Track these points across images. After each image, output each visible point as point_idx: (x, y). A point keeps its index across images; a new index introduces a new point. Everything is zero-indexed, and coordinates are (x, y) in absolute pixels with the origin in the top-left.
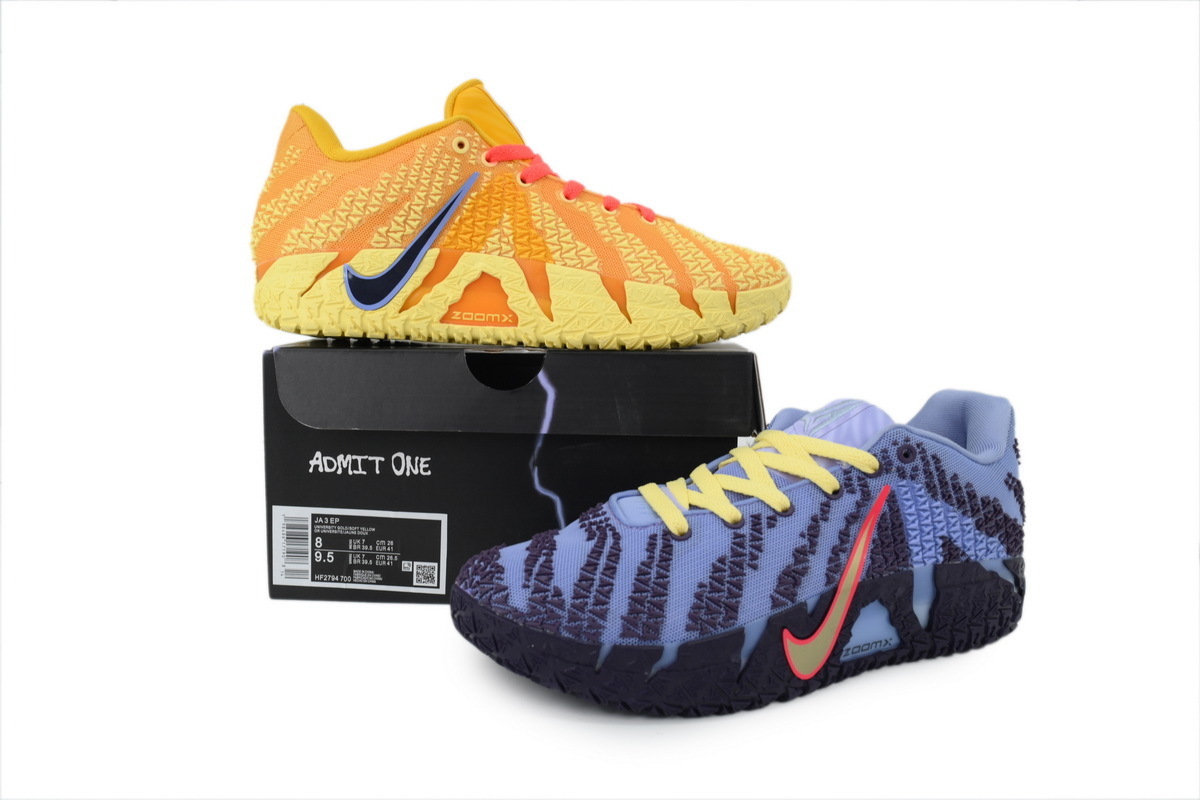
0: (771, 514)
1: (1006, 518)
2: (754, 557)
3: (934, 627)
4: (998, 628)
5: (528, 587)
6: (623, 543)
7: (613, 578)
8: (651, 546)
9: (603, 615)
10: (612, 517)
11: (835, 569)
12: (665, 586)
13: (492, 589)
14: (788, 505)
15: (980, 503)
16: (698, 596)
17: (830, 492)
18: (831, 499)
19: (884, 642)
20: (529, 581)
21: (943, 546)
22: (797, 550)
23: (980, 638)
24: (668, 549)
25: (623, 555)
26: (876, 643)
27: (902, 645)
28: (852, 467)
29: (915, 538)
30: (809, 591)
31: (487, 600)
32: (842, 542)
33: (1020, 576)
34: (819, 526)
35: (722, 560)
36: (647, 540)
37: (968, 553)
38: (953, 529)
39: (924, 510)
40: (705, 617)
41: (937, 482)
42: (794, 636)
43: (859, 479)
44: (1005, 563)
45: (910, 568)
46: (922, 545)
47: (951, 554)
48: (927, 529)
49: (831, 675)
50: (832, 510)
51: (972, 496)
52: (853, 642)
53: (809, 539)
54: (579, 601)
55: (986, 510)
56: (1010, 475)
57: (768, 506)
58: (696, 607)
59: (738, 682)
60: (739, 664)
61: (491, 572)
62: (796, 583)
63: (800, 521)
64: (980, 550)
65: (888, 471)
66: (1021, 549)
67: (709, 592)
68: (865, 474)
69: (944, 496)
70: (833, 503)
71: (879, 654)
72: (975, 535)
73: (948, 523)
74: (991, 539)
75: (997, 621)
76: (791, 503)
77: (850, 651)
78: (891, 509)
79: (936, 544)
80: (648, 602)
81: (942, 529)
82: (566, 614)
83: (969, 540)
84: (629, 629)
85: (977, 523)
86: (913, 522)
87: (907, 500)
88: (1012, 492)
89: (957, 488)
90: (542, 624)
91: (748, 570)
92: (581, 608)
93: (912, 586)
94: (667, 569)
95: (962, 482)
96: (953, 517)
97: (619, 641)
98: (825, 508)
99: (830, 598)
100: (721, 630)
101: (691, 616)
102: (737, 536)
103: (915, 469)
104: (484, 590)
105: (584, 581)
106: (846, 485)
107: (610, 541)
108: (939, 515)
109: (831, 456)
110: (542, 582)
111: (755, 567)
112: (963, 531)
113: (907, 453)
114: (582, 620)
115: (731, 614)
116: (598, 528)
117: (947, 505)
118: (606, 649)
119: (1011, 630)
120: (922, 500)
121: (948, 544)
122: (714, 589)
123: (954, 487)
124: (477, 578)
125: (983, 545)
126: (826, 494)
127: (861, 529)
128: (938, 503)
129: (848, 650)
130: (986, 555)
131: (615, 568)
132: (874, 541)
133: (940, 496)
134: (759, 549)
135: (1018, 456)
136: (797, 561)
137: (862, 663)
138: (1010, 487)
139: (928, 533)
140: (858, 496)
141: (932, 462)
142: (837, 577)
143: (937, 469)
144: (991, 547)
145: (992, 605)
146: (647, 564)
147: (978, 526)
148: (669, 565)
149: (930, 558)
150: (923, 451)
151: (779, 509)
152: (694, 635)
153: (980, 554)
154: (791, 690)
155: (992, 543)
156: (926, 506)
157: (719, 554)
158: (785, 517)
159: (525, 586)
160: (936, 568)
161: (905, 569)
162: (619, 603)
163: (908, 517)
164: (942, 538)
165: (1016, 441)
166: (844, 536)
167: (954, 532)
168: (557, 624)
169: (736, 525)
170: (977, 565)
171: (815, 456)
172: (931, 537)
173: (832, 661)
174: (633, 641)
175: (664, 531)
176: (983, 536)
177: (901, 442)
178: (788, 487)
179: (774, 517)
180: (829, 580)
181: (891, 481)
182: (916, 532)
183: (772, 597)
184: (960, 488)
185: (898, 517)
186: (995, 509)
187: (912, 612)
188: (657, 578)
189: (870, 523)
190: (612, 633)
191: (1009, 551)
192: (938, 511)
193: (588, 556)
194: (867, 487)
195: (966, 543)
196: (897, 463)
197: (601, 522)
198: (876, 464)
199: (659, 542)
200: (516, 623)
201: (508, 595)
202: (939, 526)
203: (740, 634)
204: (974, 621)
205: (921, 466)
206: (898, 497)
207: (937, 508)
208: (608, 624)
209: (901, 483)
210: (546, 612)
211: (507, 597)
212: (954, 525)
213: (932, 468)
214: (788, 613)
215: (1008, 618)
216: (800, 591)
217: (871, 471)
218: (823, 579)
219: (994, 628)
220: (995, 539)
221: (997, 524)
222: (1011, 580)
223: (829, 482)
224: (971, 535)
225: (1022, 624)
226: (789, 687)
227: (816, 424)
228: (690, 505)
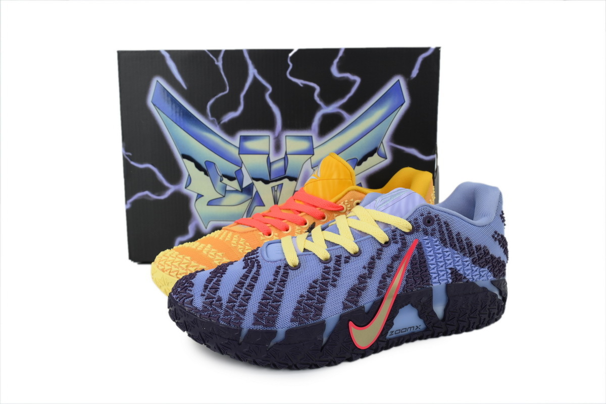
0: (347, 255)
1: (493, 257)
2: (335, 280)
3: (447, 319)
4: (487, 319)
5: (204, 295)
6: (261, 271)
7: (251, 291)
8: (277, 273)
9: (243, 313)
10: (260, 255)
11: (383, 286)
12: (281, 296)
13: (185, 296)
14: (357, 250)
15: (475, 249)
16: (299, 302)
17: (383, 243)
18: (383, 247)
19: (415, 328)
20: (205, 292)
21: (451, 273)
22: (360, 276)
23: (476, 325)
24: (286, 274)
25: (260, 278)
26: (411, 328)
27: (427, 329)
28: (397, 228)
29: (434, 269)
30: (367, 300)
31: (182, 302)
32: (389, 271)
33: (502, 289)
34: (375, 263)
35: (315, 282)
36: (275, 269)
37: (467, 277)
38: (457, 264)
39: (439, 253)
40: (302, 314)
41: (447, 237)
42: (356, 325)
43: (401, 235)
44: (492, 282)
45: (431, 286)
46: (438, 273)
47: (457, 278)
48: (441, 264)
49: (380, 347)
50: (384, 253)
51: (470, 245)
52: (394, 328)
53: (368, 270)
54: (231, 304)
55: (479, 253)
56: (496, 232)
57: (346, 250)
58: (297, 309)
59: (321, 351)
60: (322, 341)
61: (186, 286)
62: (359, 295)
63: (364, 260)
64: (476, 275)
65: (417, 231)
66: (504, 274)
67: (306, 300)
68: (404, 232)
69: (451, 245)
70: (385, 249)
71: (413, 334)
72: (472, 267)
73: (454, 260)
74: (482, 269)
75: (487, 315)
76: (359, 249)
77: (394, 333)
78: (419, 253)
79: (447, 273)
80: (270, 305)
81: (450, 264)
82: (223, 312)
83: (468, 270)
84: (258, 321)
85: (473, 260)
86: (432, 260)
87: (429, 247)
88: (497, 242)
89: (460, 240)
90: (209, 316)
91: (330, 288)
92: (232, 308)
93: (432, 296)
94: (283, 286)
95: (463, 237)
96: (457, 257)
97: (252, 327)
98: (380, 252)
99: (379, 304)
100: (311, 322)
101: (294, 314)
102: (326, 268)
103: (434, 230)
104: (181, 297)
105: (236, 292)
106: (393, 239)
107: (255, 269)
108: (448, 256)
109: (386, 222)
110: (212, 293)
111: (334, 286)
112: (464, 265)
113: (429, 220)
114: (231, 315)
115: (319, 312)
116: (251, 261)
117: (454, 251)
118: (245, 331)
119: (496, 320)
120: (438, 247)
121: (454, 273)
122: (309, 299)
123: (458, 240)
124: (179, 289)
125: (477, 273)
126: (381, 244)
127: (400, 265)
128: (448, 249)
129: (392, 332)
130: (479, 278)
131: (254, 285)
132: (408, 271)
133: (449, 245)
134: (338, 275)
135: (504, 221)
136: (360, 283)
137: (402, 339)
138: (496, 239)
139: (442, 266)
140: (399, 245)
141: (444, 226)
142: (384, 291)
143: (447, 230)
144: (483, 274)
145: (483, 307)
146: (273, 284)
147: (474, 262)
148: (285, 284)
149: (443, 280)
150: (439, 220)
151: (352, 252)
152: (295, 325)
153: (475, 278)
154: (354, 355)
155: (483, 271)
156: (440, 251)
157: (315, 278)
158: (355, 257)
159: (202, 295)
160: (448, 286)
161: (428, 286)
162: (253, 306)
163: (429, 257)
164: (450, 269)
165: (502, 212)
166: (390, 268)
167: (458, 266)
168: (218, 317)
169: (327, 261)
170: (473, 284)
171: (377, 222)
172: (443, 268)
173: (380, 339)
174: (260, 327)
175: (285, 265)
176: (477, 268)
177: (425, 214)
178: (358, 240)
179: (349, 257)
180: (379, 293)
181: (420, 237)
182: (434, 266)
183: (343, 303)
184: (462, 240)
185: (423, 258)
186: (485, 253)
187: (433, 311)
188: (276, 292)
189: (406, 260)
190: (248, 323)
191: (495, 276)
192: (447, 254)
193: (241, 278)
194: (405, 240)
195: (466, 272)
196: (423, 226)
197: (254, 258)
198: (411, 227)
199: (282, 271)
200: (196, 316)
201: (193, 300)
202: (448, 262)
203: (323, 325)
204: (472, 315)
205: (437, 228)
206: (423, 246)
207: (447, 252)
208: (246, 318)
209: (425, 238)
210: (212, 310)
211: (192, 301)
212: (458, 262)
213: (444, 229)
214: (352, 312)
215: (494, 314)
216: (360, 300)
217: (407, 231)
218: (375, 293)
219: (485, 319)
220: (486, 269)
221: (486, 261)
222: (497, 292)
223: (382, 237)
224: (469, 267)
225: (504, 316)
226: (354, 353)
227: (381, 203)
228: (305, 249)
